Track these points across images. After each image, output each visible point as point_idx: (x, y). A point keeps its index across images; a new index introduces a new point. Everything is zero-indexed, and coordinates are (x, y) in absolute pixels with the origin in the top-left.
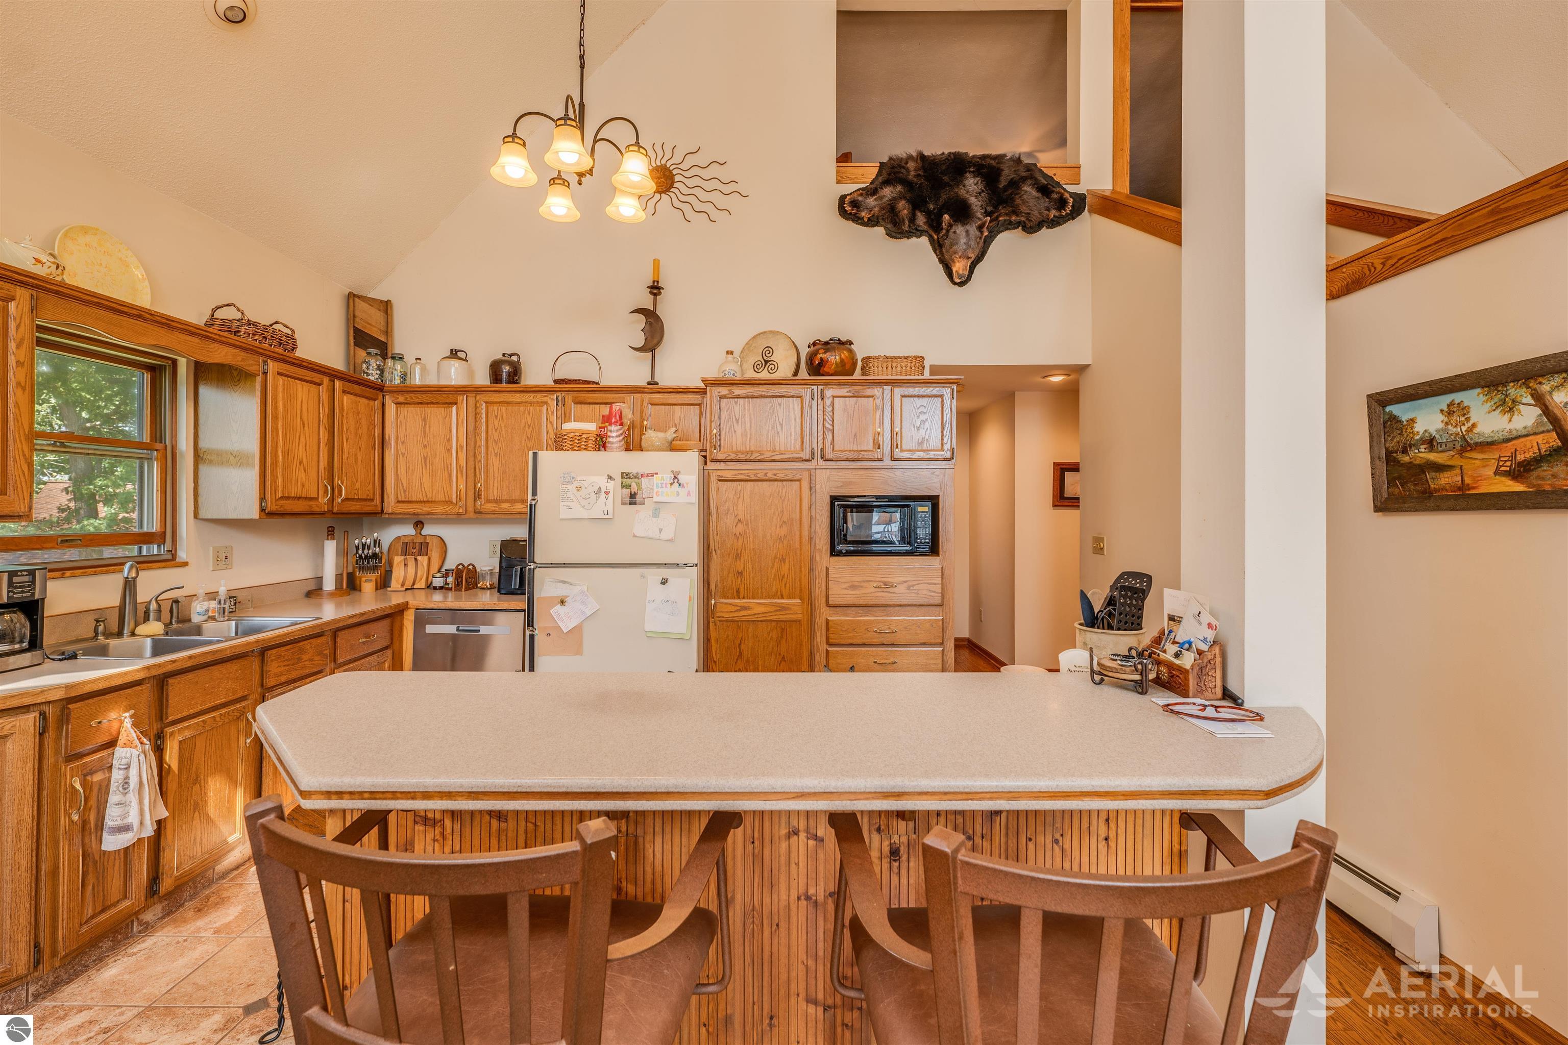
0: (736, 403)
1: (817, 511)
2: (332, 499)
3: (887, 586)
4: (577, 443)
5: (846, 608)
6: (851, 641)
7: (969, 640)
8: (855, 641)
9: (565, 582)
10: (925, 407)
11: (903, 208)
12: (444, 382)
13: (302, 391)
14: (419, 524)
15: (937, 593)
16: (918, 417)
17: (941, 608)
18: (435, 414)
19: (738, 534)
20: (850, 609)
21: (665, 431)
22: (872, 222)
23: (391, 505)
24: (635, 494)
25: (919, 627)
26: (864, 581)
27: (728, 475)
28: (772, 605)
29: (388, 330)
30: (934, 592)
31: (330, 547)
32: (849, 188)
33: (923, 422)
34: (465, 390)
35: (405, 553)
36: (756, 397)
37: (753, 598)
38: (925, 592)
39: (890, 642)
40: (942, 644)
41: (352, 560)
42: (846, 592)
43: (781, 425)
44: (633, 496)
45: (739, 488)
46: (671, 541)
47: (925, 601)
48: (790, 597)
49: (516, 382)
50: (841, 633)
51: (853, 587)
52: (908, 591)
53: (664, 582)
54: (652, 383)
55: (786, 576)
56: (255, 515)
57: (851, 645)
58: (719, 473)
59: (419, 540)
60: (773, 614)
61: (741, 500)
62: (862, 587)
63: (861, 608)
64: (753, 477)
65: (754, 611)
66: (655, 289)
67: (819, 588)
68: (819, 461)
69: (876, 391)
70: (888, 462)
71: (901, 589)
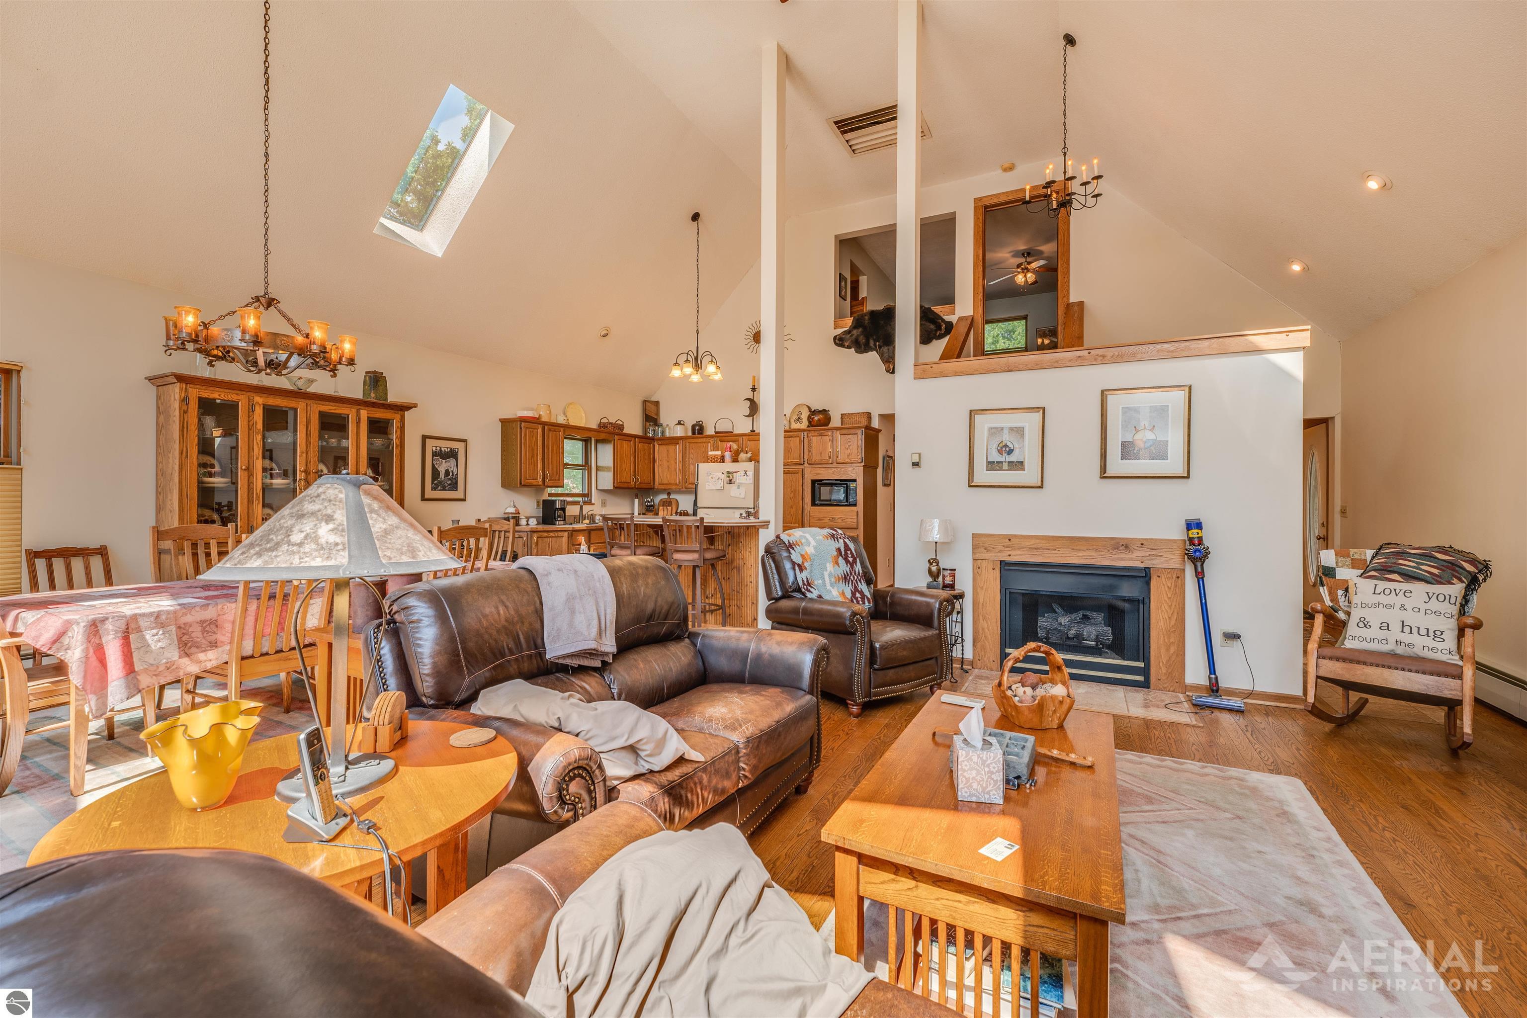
1: (806, 486)
2: (635, 483)
3: (833, 519)
4: (714, 460)
10: (850, 439)
11: (862, 340)
12: (675, 435)
13: (625, 444)
14: (669, 494)
16: (847, 444)
17: (858, 530)
18: (671, 448)
22: (849, 347)
23: (657, 486)
26: (824, 517)
29: (658, 413)
30: (854, 522)
31: (636, 501)
32: (840, 331)
33: (849, 445)
34: (681, 438)
35: (663, 506)
38: (849, 522)
41: (644, 507)
42: (816, 521)
43: (791, 449)
44: (731, 480)
46: (744, 498)
47: (849, 527)
48: (796, 524)
49: (702, 434)
51: (820, 520)
52: (842, 522)
53: (741, 515)
54: (753, 431)
55: (793, 514)
56: (612, 488)
59: (669, 500)
62: (823, 520)
66: (754, 389)
67: (806, 520)
68: (806, 465)
69: (830, 433)
70: (835, 464)
71: (840, 521)
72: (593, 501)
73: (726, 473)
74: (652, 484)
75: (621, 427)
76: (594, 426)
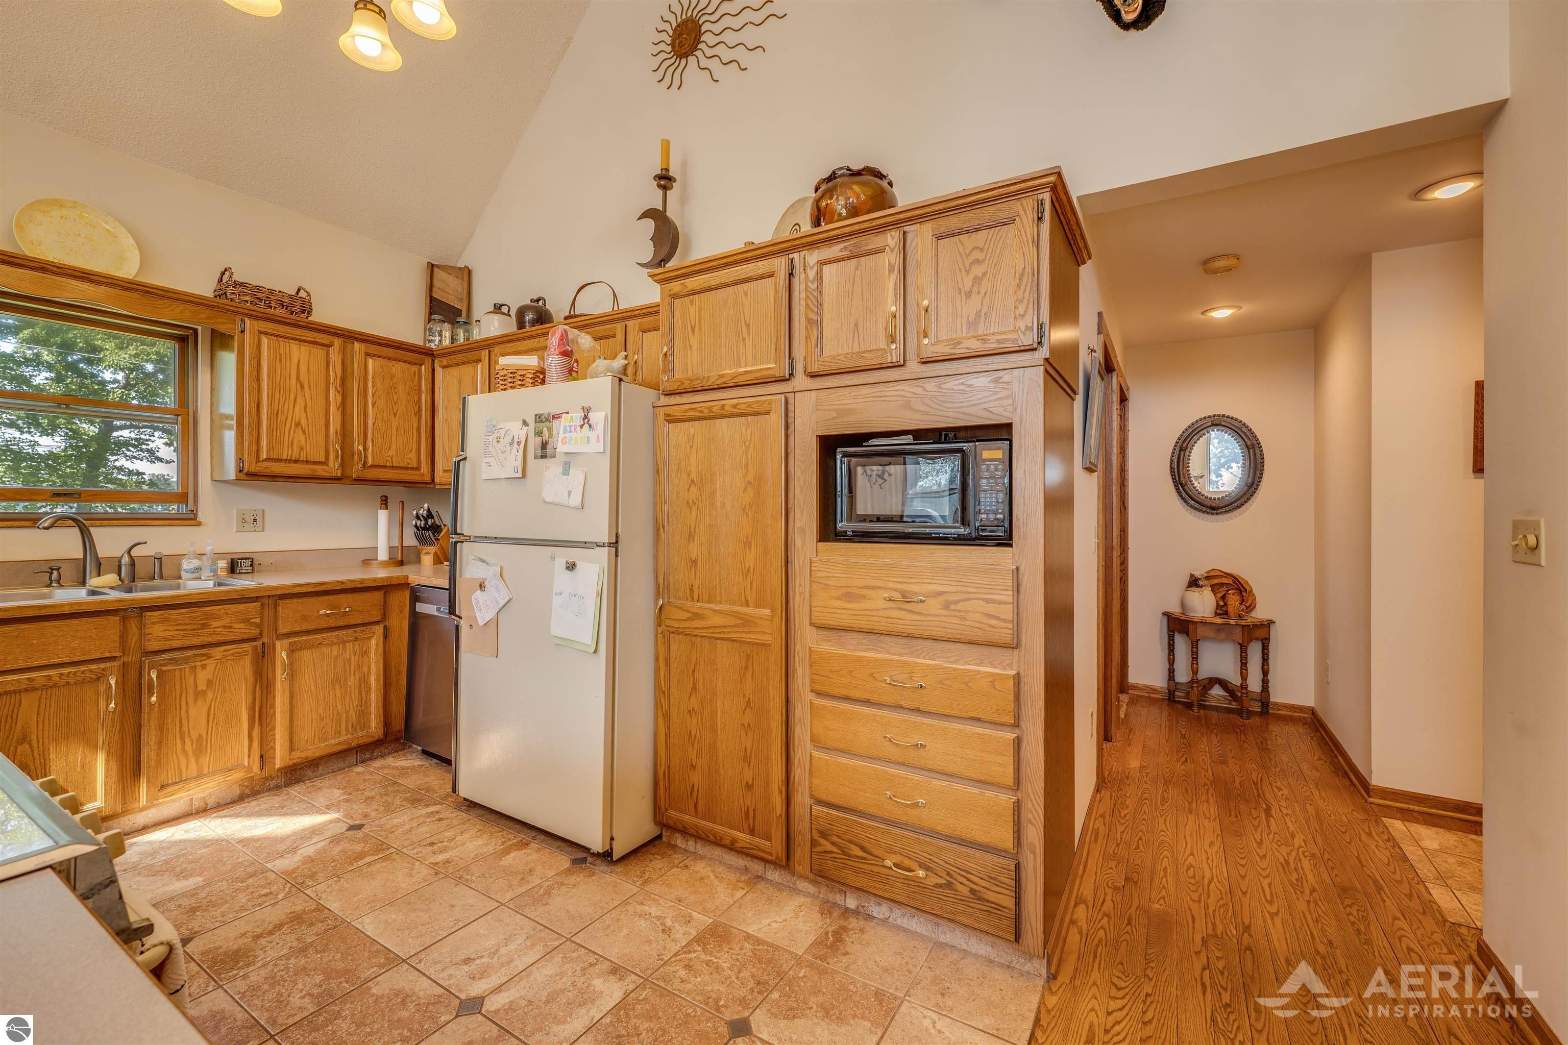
0: (692, 302)
1: (797, 463)
3: (906, 598)
5: (842, 633)
6: (844, 692)
7: (1313, 712)
8: (853, 693)
9: (483, 561)
10: (982, 250)
15: (1004, 621)
16: (968, 272)
17: (1016, 652)
18: (467, 374)
19: (691, 502)
20: (848, 635)
21: (614, 357)
24: (546, 443)
25: (966, 684)
26: (867, 587)
27: (677, 412)
28: (734, 615)
29: (464, 297)
30: (998, 618)
31: (383, 517)
33: (977, 280)
34: (487, 344)
36: (716, 289)
37: (709, 602)
38: (978, 617)
39: (912, 706)
40: (1016, 725)
42: (838, 603)
43: (748, 326)
44: (544, 446)
45: (692, 431)
46: (579, 508)
47: (979, 635)
48: (758, 605)
50: (830, 675)
51: (849, 596)
52: (945, 612)
53: (571, 567)
55: (752, 570)
56: (233, 475)
57: (847, 699)
58: (669, 410)
60: (734, 629)
61: (694, 449)
62: (864, 597)
63: (866, 636)
64: (707, 413)
65: (710, 623)
66: (663, 180)
67: (801, 594)
68: (801, 381)
69: (891, 239)
70: (914, 367)
71: (933, 606)
72: (201, 517)
73: (531, 421)
74: (425, 469)
75: (306, 308)
76: (206, 288)
